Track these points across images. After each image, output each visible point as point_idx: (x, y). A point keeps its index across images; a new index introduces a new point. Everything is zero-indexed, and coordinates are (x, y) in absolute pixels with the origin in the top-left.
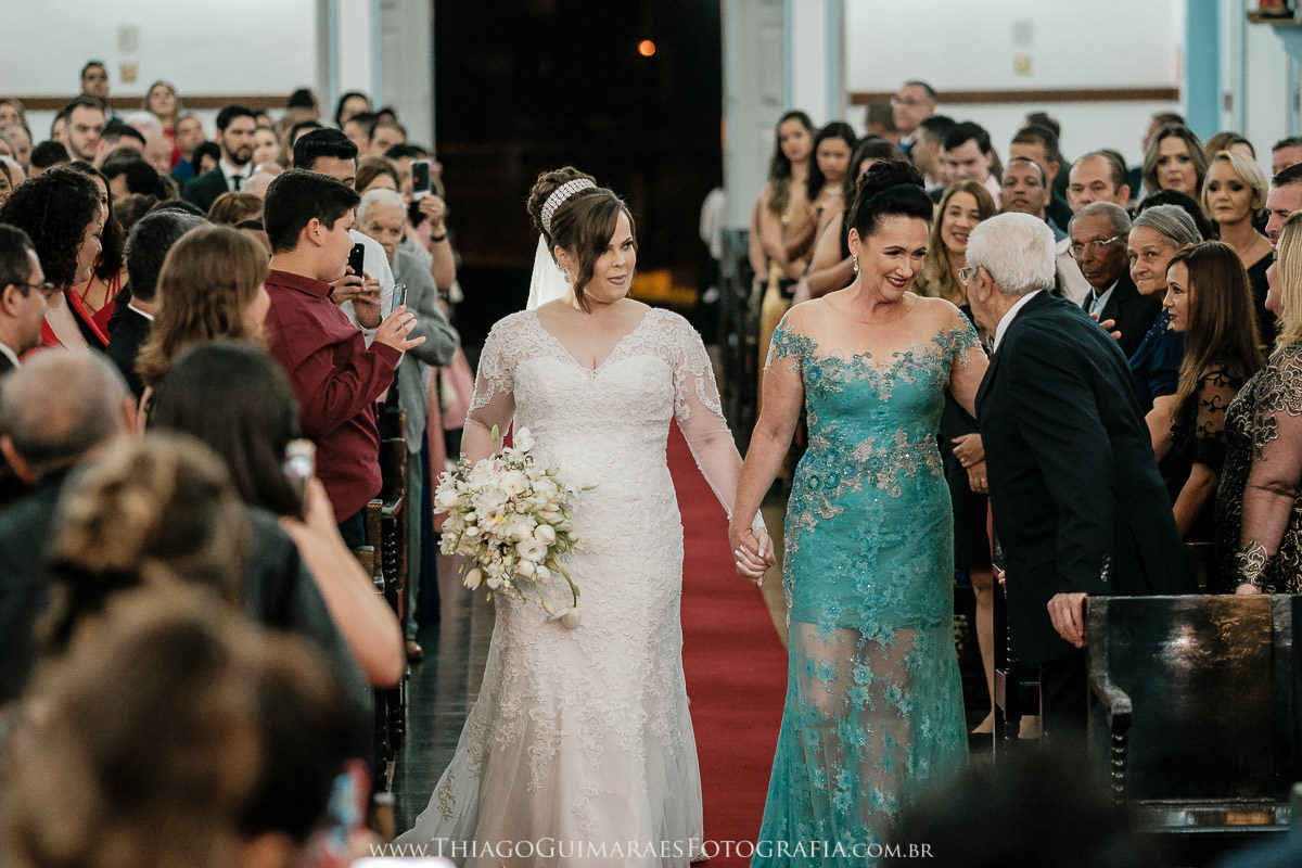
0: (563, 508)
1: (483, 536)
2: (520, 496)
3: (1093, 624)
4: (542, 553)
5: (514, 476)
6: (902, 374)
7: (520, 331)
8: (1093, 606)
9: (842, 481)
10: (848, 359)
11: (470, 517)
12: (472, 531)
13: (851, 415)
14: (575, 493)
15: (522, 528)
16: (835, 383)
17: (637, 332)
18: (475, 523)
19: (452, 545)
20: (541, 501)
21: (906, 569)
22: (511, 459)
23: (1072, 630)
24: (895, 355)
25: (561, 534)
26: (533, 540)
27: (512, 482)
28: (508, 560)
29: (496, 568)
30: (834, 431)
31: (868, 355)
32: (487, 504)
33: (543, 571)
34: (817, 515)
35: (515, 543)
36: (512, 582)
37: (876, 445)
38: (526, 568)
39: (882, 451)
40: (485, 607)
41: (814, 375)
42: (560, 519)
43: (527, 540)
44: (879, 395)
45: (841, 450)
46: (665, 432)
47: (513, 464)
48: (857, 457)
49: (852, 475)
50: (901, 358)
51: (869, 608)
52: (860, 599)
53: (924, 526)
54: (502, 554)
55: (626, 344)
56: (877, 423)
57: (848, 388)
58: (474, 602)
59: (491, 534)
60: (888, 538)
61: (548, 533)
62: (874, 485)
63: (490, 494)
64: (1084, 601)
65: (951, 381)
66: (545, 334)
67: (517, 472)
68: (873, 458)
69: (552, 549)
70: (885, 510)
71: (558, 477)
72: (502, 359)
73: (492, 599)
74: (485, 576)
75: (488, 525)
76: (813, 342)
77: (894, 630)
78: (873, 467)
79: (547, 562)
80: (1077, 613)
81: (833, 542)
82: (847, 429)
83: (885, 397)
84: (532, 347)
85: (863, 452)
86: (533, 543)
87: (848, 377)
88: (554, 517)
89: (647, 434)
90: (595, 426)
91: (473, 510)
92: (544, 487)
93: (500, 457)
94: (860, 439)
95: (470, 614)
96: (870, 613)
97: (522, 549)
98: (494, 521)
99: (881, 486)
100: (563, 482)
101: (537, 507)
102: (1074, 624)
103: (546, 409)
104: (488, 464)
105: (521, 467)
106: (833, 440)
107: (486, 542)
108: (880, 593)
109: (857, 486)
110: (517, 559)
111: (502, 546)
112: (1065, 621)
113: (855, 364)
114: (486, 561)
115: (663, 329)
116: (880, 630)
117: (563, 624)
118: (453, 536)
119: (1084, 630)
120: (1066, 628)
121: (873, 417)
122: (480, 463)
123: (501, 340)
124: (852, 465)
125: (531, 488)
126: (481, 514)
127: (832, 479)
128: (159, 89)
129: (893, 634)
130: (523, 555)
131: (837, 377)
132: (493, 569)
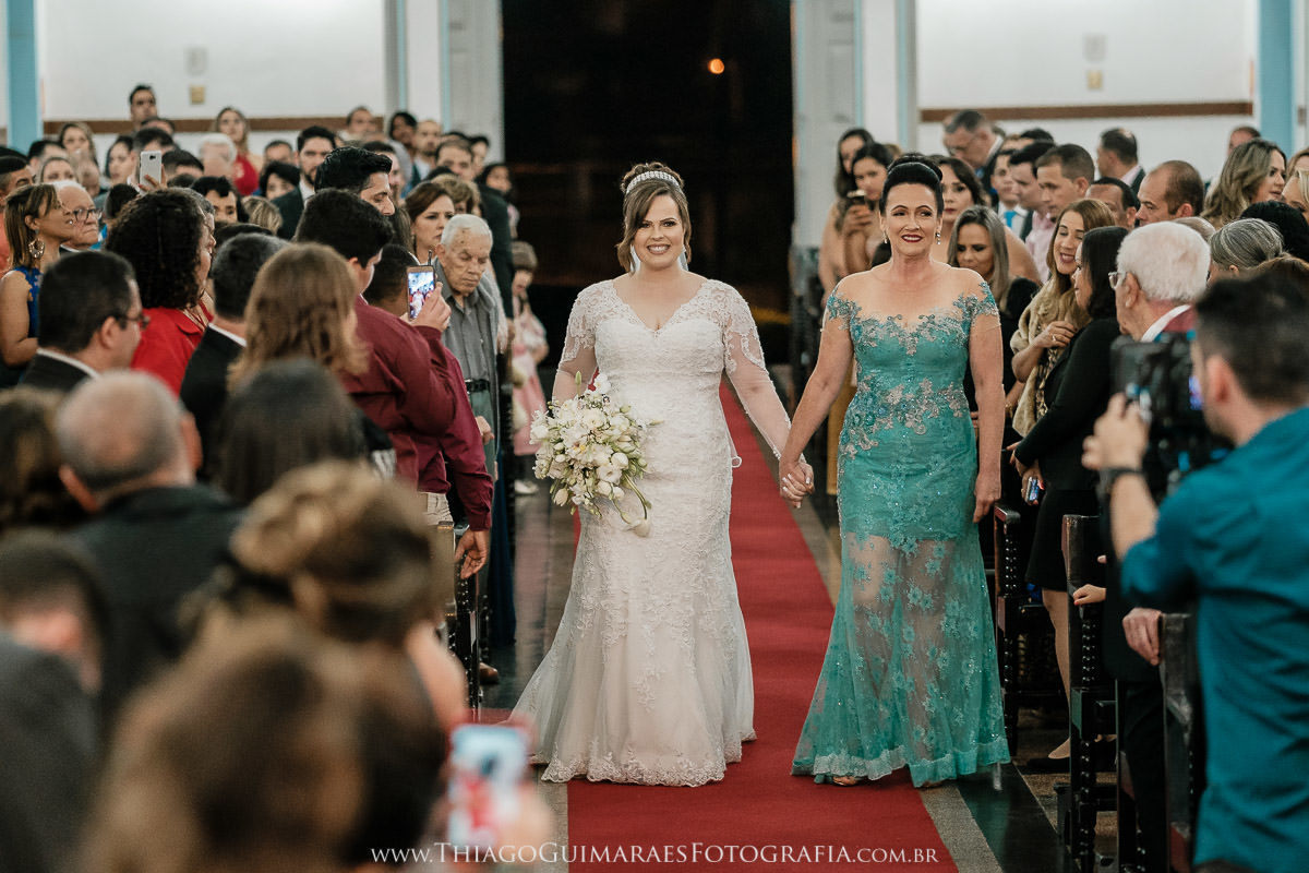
0: (634, 439)
1: (569, 462)
2: (600, 429)
3: (1170, 642)
4: (617, 476)
5: (595, 414)
6: (925, 333)
7: (600, 298)
8: (1168, 624)
9: (878, 420)
10: (883, 320)
11: (559, 446)
12: (560, 458)
13: (886, 366)
14: (644, 427)
15: (601, 456)
16: (871, 339)
17: (693, 301)
18: (563, 452)
19: (544, 470)
20: (616, 433)
21: (930, 493)
22: (591, 399)
23: (1148, 647)
24: (921, 318)
25: (633, 460)
26: (610, 464)
27: (593, 418)
28: (590, 482)
29: (579, 489)
30: (873, 378)
31: (900, 317)
32: (573, 436)
33: (618, 491)
34: (857, 447)
35: (595, 468)
36: (592, 500)
37: (905, 391)
38: (604, 488)
39: (910, 396)
40: (568, 525)
41: (857, 333)
42: (632, 448)
43: (605, 465)
44: (906, 350)
45: (877, 395)
46: (718, 381)
47: (593, 403)
48: (890, 400)
49: (885, 415)
50: (925, 320)
51: (897, 522)
52: (890, 514)
53: (945, 458)
54: (585, 476)
55: (683, 310)
56: (905, 372)
57: (881, 343)
58: (547, 624)
59: (575, 460)
60: (914, 467)
61: (622, 459)
62: (903, 424)
63: (575, 428)
64: (1160, 619)
65: (969, 338)
66: (619, 302)
67: (597, 410)
68: (902, 401)
69: (625, 472)
70: (912, 444)
71: (630, 414)
72: (584, 321)
73: (576, 512)
74: (571, 494)
75: (573, 453)
76: (858, 306)
77: (917, 541)
78: (902, 409)
79: (622, 483)
80: (1153, 630)
81: (869, 467)
82: (883, 378)
83: (911, 352)
84: (609, 311)
85: (895, 396)
86: (610, 467)
87: (880, 334)
88: (626, 446)
89: (702, 383)
90: (658, 376)
91: (561, 441)
92: (619, 422)
93: (583, 397)
94: (893, 385)
95: (543, 635)
96: (897, 526)
97: (601, 472)
98: (579, 450)
99: (909, 424)
100: (635, 417)
101: (613, 439)
102: (1150, 641)
103: (618, 361)
104: (574, 403)
105: (599, 406)
106: (872, 386)
107: (572, 467)
108: (905, 509)
109: (889, 424)
110: (597, 481)
111: (585, 470)
112: (1141, 639)
113: (888, 324)
114: (572, 482)
115: (715, 298)
116: (905, 540)
117: (635, 530)
118: (545, 463)
119: (1160, 649)
120: (1142, 646)
121: (903, 368)
122: (566, 402)
123: (584, 305)
124: (886, 407)
125: (608, 423)
126: (568, 444)
127: (870, 418)
128: (229, 116)
129: (916, 545)
130: (602, 477)
131: (873, 335)
132: (577, 489)
